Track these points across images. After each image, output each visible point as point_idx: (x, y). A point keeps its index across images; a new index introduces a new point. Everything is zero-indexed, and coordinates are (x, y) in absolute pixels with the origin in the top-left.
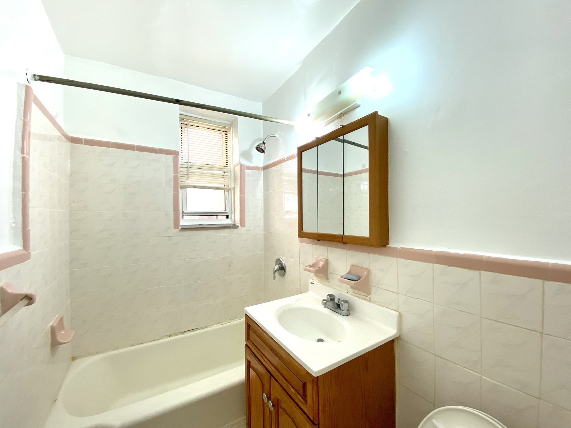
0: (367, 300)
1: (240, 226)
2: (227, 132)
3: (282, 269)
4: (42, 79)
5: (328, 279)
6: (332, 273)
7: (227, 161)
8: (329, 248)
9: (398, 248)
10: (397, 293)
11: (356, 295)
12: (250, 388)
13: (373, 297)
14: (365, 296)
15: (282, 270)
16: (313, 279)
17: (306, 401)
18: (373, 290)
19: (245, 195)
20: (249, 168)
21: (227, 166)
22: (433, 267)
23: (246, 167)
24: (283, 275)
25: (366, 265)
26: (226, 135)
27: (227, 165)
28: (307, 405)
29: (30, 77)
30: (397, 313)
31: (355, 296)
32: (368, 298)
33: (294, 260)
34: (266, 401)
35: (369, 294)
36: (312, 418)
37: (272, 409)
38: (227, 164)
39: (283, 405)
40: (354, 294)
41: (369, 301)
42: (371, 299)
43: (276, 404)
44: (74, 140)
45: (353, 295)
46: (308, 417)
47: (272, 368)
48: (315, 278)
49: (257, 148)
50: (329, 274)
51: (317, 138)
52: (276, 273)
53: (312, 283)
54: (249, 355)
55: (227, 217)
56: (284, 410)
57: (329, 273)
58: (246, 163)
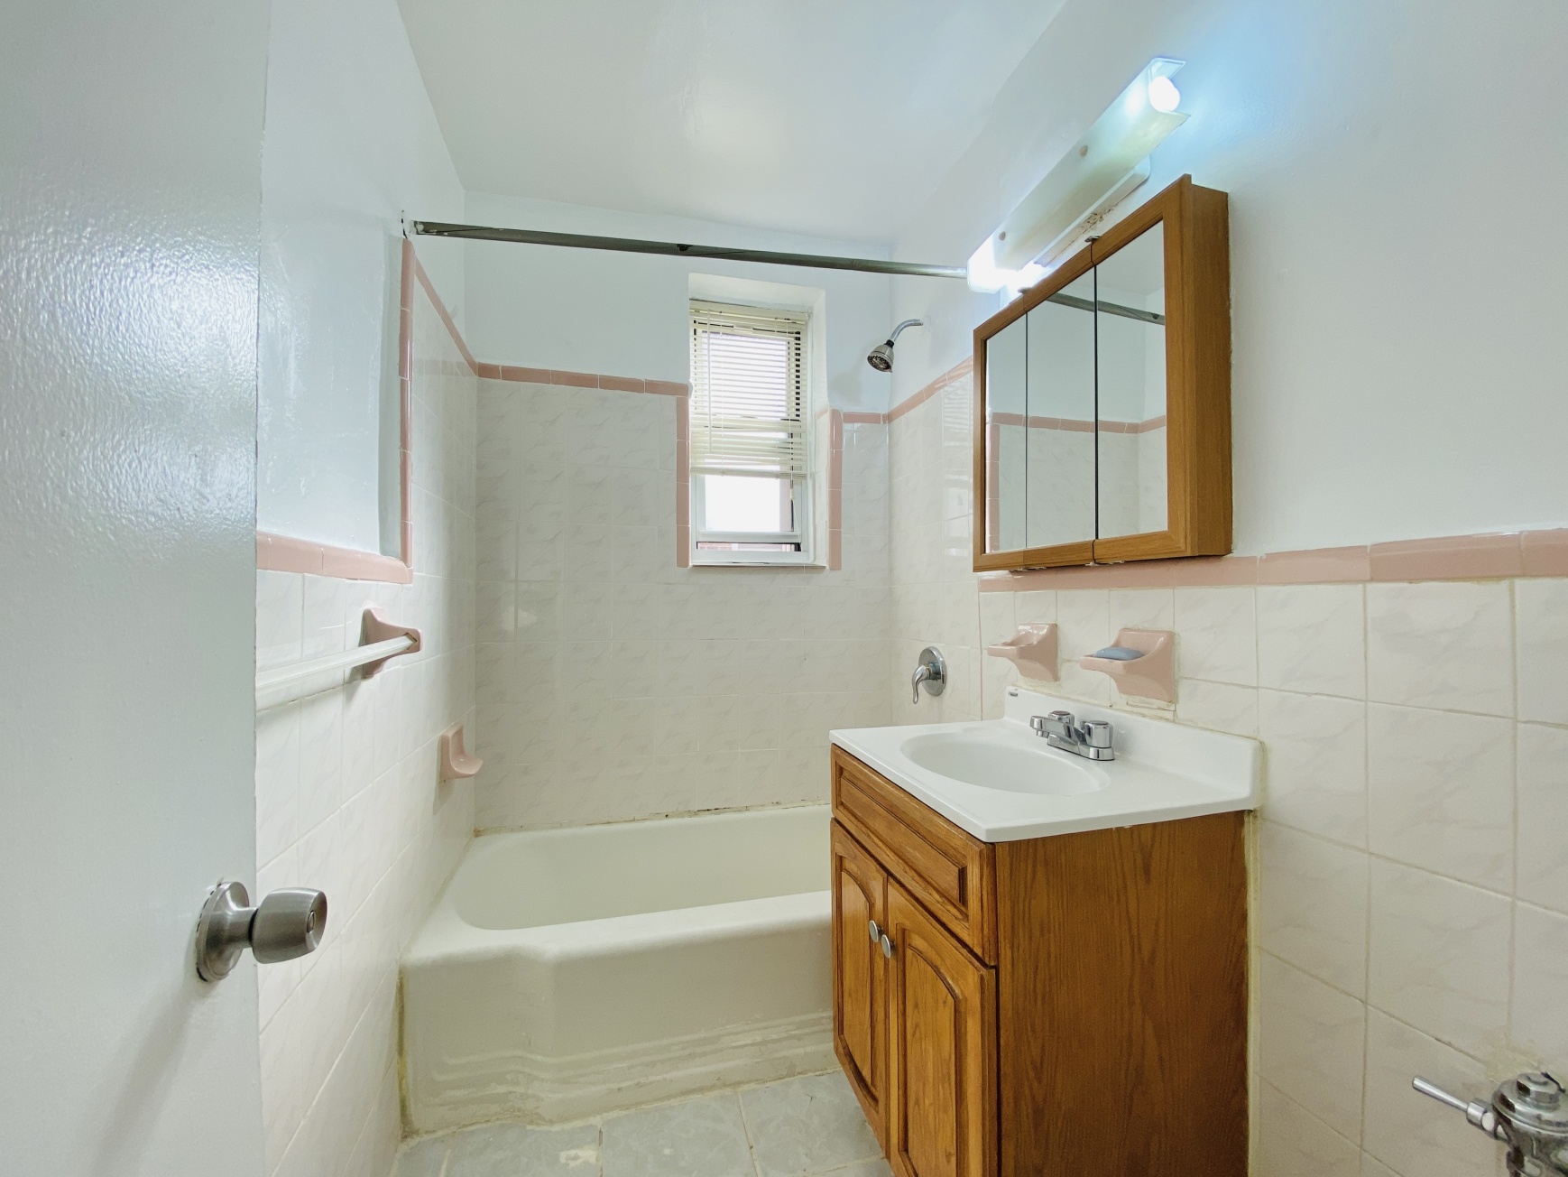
0: (1167, 720)
1: (828, 567)
2: (799, 333)
3: (936, 676)
4: (429, 228)
5: (1056, 678)
6: (1069, 661)
7: (798, 407)
8: (1062, 593)
9: (1259, 557)
10: (1254, 688)
11: (1135, 710)
12: (841, 927)
13: (1183, 708)
14: (1159, 708)
15: (934, 679)
16: (1015, 685)
17: (967, 916)
18: (1183, 690)
19: (840, 488)
20: (852, 418)
21: (797, 418)
22: (1365, 592)
23: (845, 414)
24: (938, 693)
25: (1164, 624)
26: (798, 342)
27: (798, 415)
28: (968, 921)
29: (408, 226)
30: (1256, 743)
31: (1131, 712)
32: (1169, 715)
33: (968, 648)
34: (875, 938)
35: (1172, 699)
36: (978, 951)
37: (889, 955)
38: (798, 413)
39: (917, 942)
40: (1129, 709)
41: (1174, 721)
42: (1179, 713)
43: (900, 942)
44: (485, 371)
45: (1126, 711)
46: (971, 951)
47: (891, 856)
48: (1022, 680)
49: (870, 359)
50: (1059, 665)
51: (1024, 291)
52: (921, 686)
53: (1012, 695)
54: (840, 842)
55: (798, 547)
56: (919, 952)
57: (1059, 660)
58: (847, 408)
